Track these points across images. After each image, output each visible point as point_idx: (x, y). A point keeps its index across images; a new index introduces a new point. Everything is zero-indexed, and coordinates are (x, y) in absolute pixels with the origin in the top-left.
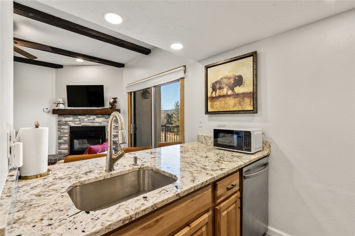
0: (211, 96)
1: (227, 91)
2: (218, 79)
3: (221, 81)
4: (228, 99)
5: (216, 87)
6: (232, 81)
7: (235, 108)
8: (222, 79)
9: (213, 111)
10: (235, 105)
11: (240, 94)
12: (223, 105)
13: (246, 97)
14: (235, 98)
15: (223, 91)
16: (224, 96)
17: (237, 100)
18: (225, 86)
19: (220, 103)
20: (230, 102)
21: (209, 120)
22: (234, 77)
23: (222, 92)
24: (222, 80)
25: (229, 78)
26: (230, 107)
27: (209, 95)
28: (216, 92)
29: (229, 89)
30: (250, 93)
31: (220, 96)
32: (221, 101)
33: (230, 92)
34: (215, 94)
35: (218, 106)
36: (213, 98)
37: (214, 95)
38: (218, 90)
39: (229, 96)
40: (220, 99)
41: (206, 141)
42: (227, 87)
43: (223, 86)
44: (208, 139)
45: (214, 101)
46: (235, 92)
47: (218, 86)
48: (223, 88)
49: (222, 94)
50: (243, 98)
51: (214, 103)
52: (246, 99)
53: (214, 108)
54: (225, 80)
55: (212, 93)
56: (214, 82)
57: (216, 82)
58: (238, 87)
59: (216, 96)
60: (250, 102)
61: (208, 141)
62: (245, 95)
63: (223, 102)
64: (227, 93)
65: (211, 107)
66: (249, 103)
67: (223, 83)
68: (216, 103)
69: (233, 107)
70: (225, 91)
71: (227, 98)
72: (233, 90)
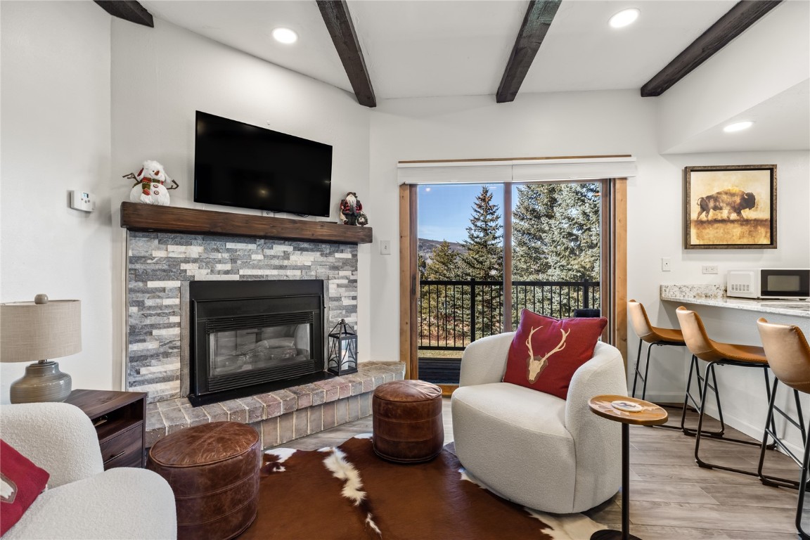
0: (698, 218)
1: (730, 213)
2: (713, 192)
3: (717, 197)
4: (730, 226)
5: (707, 205)
6: (738, 200)
7: (741, 240)
8: (718, 193)
9: (701, 243)
10: (743, 237)
11: (751, 220)
12: (722, 235)
13: (760, 225)
14: (742, 225)
15: (722, 213)
16: (723, 221)
17: (746, 228)
18: (725, 205)
19: (715, 231)
20: (734, 230)
21: (684, 259)
22: (740, 193)
23: (719, 214)
24: (719, 196)
25: (733, 195)
26: (734, 238)
27: (694, 216)
28: (708, 213)
29: (732, 211)
30: (766, 220)
31: (716, 221)
32: (717, 228)
33: (734, 216)
34: (707, 216)
35: (711, 236)
36: (700, 223)
37: (703, 217)
38: (711, 210)
39: (733, 222)
40: (716, 225)
41: (684, 294)
42: (728, 208)
43: (721, 204)
44: (688, 290)
45: (704, 228)
46: (743, 217)
47: (711, 204)
48: (721, 209)
49: (719, 218)
50: (755, 227)
51: (703, 231)
52: (759, 228)
53: (703, 240)
54: (725, 197)
55: (700, 214)
56: (704, 196)
57: (709, 198)
58: (748, 209)
59: (708, 220)
60: (766, 232)
61: (688, 294)
62: (758, 222)
63: (722, 231)
64: (728, 217)
65: (698, 237)
66: (764, 234)
67: (723, 201)
68: (707, 231)
69: (740, 239)
70: (725, 213)
71: (729, 224)
72: (739, 213)
